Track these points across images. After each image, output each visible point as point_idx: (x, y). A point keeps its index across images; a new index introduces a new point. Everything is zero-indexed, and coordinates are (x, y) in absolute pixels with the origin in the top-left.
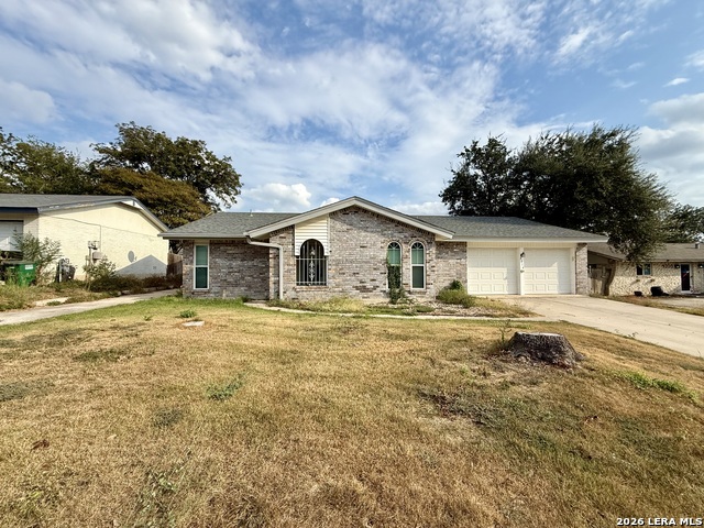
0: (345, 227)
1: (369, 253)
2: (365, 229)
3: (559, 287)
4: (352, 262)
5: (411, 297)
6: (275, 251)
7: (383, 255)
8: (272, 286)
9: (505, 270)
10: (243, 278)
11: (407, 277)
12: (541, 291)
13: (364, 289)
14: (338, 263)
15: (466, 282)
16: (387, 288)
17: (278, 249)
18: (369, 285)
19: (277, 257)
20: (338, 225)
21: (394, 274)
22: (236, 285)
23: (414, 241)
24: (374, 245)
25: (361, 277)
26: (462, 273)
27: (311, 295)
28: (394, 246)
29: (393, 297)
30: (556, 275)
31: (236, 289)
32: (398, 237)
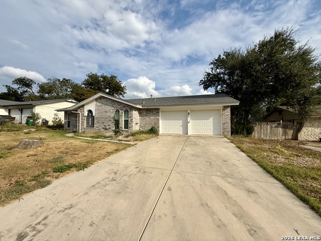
0: (100, 104)
1: (108, 114)
2: (107, 105)
3: (214, 131)
4: (102, 118)
5: (122, 133)
7: (113, 115)
8: (78, 127)
9: (181, 122)
11: (122, 124)
12: (202, 133)
13: (106, 129)
14: (97, 118)
15: (159, 127)
16: (114, 129)
17: (79, 113)
18: (107, 127)
19: (79, 116)
20: (98, 104)
21: (117, 123)
23: (125, 109)
24: (110, 111)
25: (105, 124)
26: (157, 123)
28: (117, 111)
29: (116, 133)
30: (212, 125)
32: (119, 107)
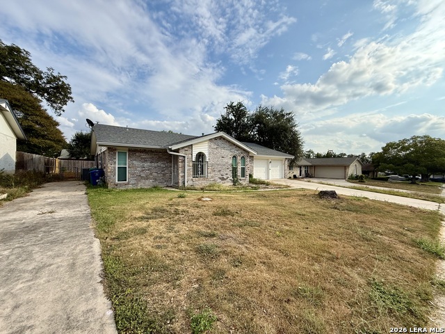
0: (215, 147)
1: (225, 160)
2: (224, 148)
3: (279, 176)
4: (218, 165)
5: (241, 182)
6: (182, 158)
7: (231, 162)
8: (180, 178)
9: (264, 169)
10: (151, 174)
11: (239, 172)
12: (275, 177)
13: (223, 179)
14: (212, 165)
16: (231, 178)
17: (184, 157)
18: (225, 177)
19: (184, 161)
20: (213, 145)
21: (234, 170)
22: (147, 178)
23: (242, 155)
24: (227, 156)
25: (222, 173)
27: (200, 183)
28: (235, 157)
29: (235, 182)
30: (278, 171)
31: (147, 181)
32: (236, 153)
